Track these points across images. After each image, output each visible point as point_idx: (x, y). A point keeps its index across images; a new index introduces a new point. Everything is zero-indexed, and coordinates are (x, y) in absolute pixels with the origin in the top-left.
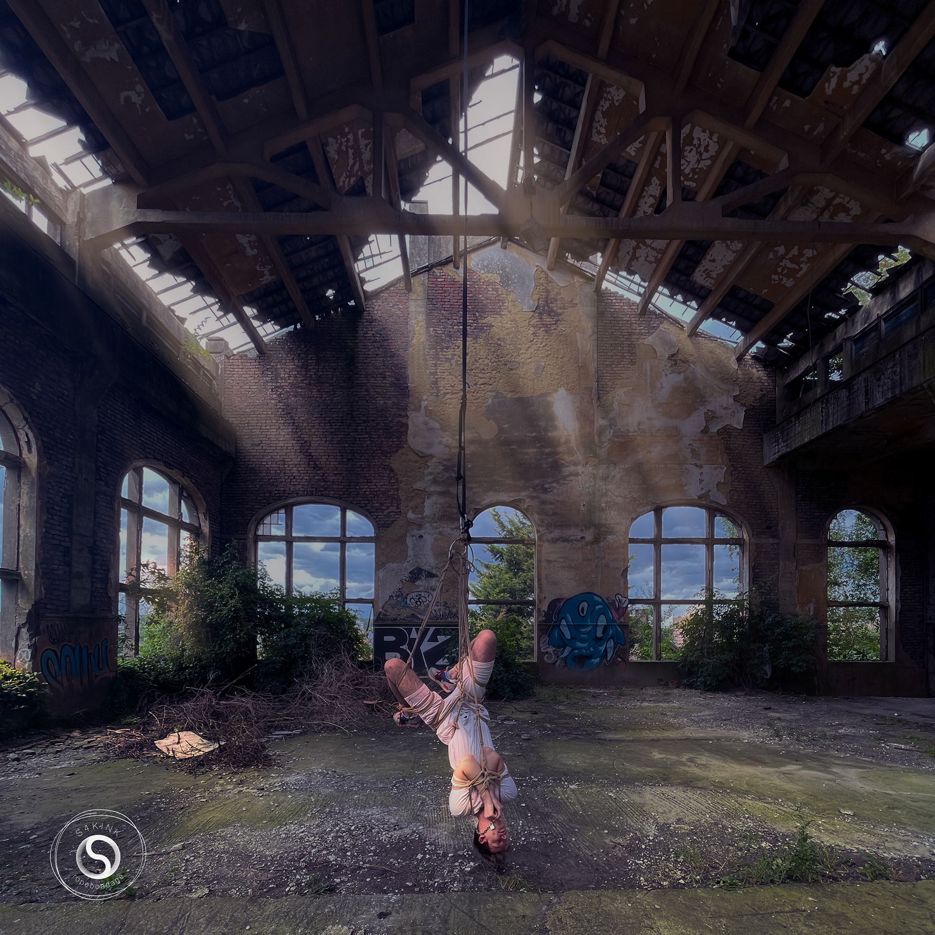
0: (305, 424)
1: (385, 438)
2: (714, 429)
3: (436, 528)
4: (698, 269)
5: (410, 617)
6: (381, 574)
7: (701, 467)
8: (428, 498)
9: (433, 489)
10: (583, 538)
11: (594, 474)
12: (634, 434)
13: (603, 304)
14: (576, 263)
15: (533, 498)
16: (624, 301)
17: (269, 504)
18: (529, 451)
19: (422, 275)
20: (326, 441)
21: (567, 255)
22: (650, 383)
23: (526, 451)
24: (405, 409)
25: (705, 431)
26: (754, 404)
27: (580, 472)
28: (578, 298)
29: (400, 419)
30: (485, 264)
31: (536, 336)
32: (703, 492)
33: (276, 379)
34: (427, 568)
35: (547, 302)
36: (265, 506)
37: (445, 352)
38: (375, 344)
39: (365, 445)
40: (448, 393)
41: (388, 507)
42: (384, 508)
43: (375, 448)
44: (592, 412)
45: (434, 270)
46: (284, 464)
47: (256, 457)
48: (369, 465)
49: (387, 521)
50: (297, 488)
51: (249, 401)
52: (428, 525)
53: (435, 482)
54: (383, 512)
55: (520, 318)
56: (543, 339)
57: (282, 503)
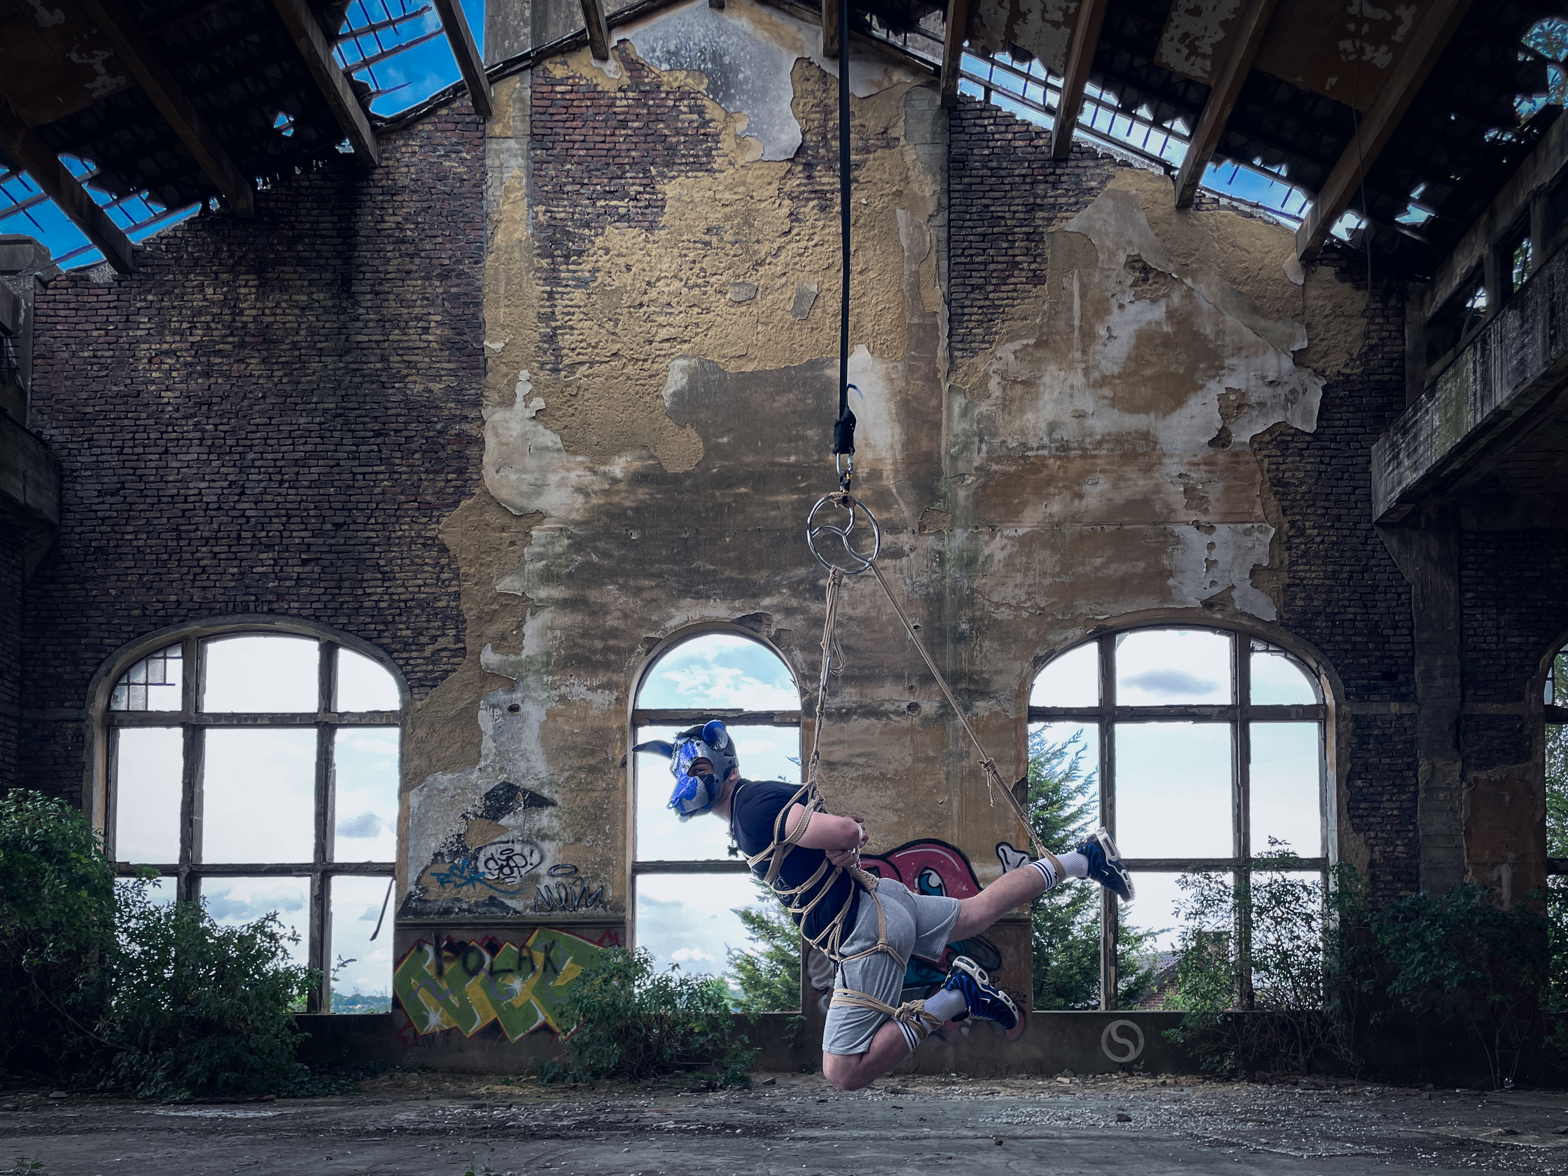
0: (229, 442)
1: (427, 472)
2: (1243, 435)
3: (554, 686)
4: (1166, 36)
5: (484, 904)
6: (414, 800)
7: (1210, 529)
8: (532, 614)
9: (543, 593)
10: (913, 707)
11: (939, 552)
12: (1040, 452)
13: (962, 137)
14: (892, 39)
15: (789, 612)
16: (1017, 128)
17: (140, 634)
18: (780, 498)
19: (517, 78)
20: (282, 482)
21: (868, 18)
22: (1081, 328)
23: (774, 499)
24: (477, 404)
25: (1221, 440)
26: (1348, 371)
27: (906, 548)
28: (901, 123)
29: (465, 426)
30: (672, 49)
31: (797, 220)
32: (1216, 590)
33: (161, 334)
34: (529, 783)
35: (824, 137)
36: (129, 639)
37: (573, 263)
38: (403, 248)
39: (377, 490)
40: (582, 363)
41: (434, 639)
42: (423, 640)
43: (402, 498)
44: (934, 402)
45: (547, 64)
46: (179, 539)
47: (111, 522)
48: (389, 538)
49: (431, 671)
50: (210, 596)
51: (94, 386)
52: (531, 680)
53: (548, 577)
54: (421, 650)
55: (758, 177)
56: (813, 227)
57: (172, 634)
